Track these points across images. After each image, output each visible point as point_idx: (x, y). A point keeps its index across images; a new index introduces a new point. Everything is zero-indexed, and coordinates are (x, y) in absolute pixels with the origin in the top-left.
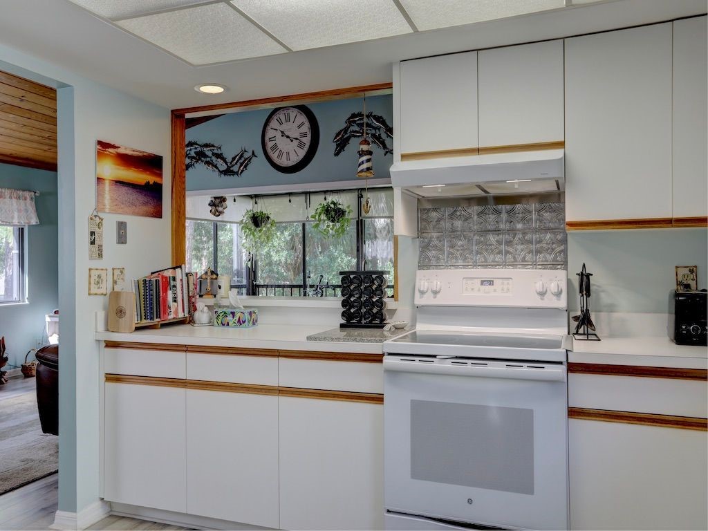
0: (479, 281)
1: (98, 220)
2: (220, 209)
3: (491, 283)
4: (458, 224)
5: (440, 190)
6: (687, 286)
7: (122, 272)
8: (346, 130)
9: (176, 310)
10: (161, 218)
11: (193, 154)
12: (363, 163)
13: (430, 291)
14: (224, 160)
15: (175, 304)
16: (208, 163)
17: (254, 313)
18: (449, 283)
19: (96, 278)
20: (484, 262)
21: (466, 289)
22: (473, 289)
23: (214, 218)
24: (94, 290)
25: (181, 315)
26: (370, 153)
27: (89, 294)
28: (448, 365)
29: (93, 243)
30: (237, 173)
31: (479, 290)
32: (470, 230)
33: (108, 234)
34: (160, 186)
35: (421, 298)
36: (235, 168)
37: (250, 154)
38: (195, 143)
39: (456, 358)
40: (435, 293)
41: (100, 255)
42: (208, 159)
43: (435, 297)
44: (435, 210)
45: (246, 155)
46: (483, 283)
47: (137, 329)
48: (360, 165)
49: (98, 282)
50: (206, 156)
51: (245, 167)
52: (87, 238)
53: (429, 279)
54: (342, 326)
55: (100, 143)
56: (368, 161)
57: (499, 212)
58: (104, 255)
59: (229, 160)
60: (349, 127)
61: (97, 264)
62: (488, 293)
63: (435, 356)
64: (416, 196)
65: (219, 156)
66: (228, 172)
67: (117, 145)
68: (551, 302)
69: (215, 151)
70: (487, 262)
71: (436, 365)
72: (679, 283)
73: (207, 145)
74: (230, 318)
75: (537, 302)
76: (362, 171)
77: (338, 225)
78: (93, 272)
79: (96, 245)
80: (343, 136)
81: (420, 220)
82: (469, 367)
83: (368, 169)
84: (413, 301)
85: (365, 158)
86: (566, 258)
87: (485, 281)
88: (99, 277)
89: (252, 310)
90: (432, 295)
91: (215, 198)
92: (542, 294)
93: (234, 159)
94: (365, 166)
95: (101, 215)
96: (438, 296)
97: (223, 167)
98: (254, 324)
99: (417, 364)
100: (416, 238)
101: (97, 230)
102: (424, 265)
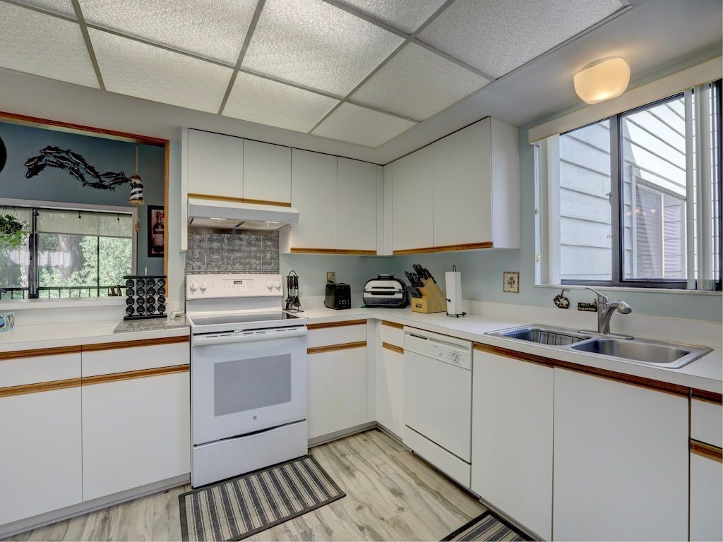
0: (232, 282)
3: (240, 282)
4: (216, 245)
5: (219, 222)
6: (331, 282)
8: (40, 158)
12: (135, 193)
13: (199, 289)
17: (12, 316)
18: (213, 283)
20: (232, 270)
21: (225, 287)
22: (229, 287)
26: (141, 186)
28: (241, 336)
31: (234, 287)
32: (222, 249)
35: (192, 294)
39: (245, 330)
40: (203, 290)
43: (203, 293)
46: (235, 282)
48: (132, 194)
53: (197, 281)
54: (125, 319)
56: (140, 192)
57: (241, 240)
60: (44, 157)
63: (233, 331)
68: (275, 293)
70: (234, 270)
71: (233, 337)
72: (328, 281)
75: (268, 293)
76: (135, 199)
77: (14, 237)
80: (36, 163)
82: (255, 335)
83: (140, 198)
84: (185, 296)
85: (137, 190)
86: (278, 268)
89: (10, 313)
92: (271, 288)
94: (137, 196)
96: (205, 292)
98: (12, 327)
99: (219, 338)
102: (189, 271)
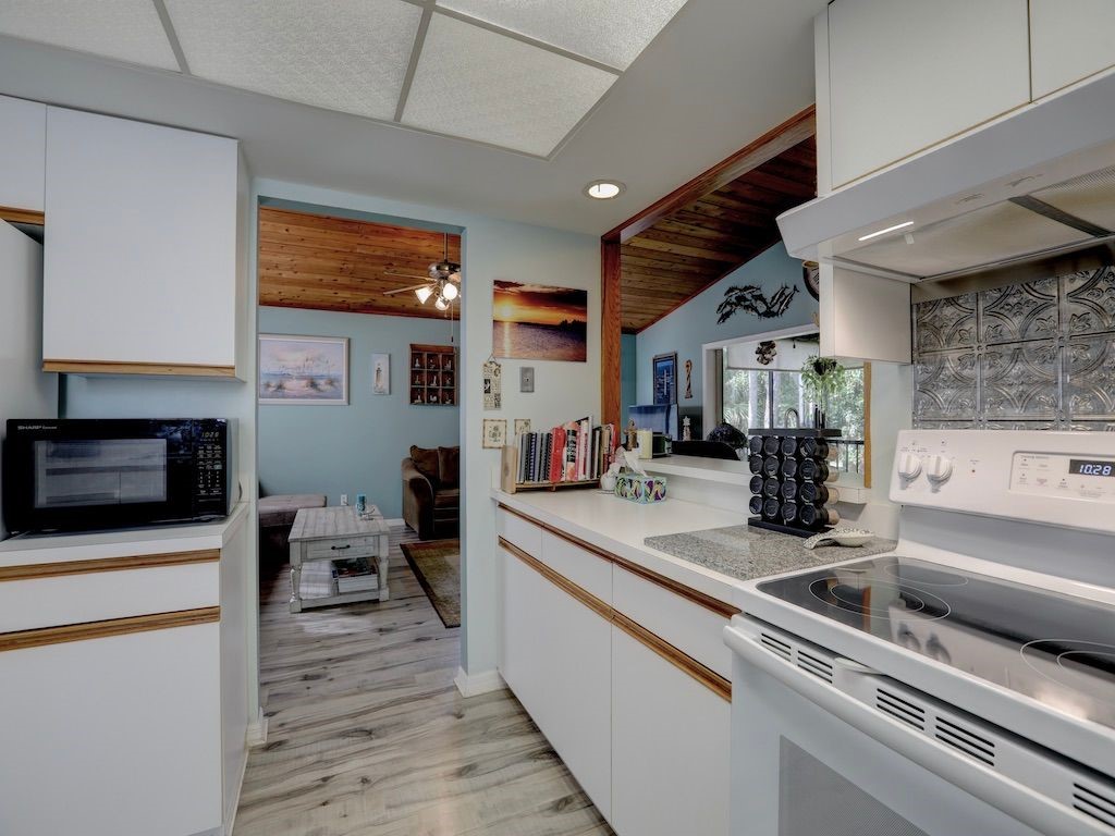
0: (1065, 462)
1: (494, 367)
2: (767, 356)
7: (526, 424)
9: (570, 472)
10: (585, 361)
11: (733, 300)
13: (923, 476)
14: (764, 301)
15: (571, 464)
16: (746, 307)
17: (659, 483)
18: (975, 462)
19: (492, 429)
20: (1093, 413)
21: (1023, 479)
22: (1042, 482)
23: (763, 366)
24: (490, 442)
25: (582, 477)
27: (484, 447)
29: (487, 391)
30: (777, 314)
31: (1063, 485)
33: (509, 382)
34: (584, 325)
35: (903, 488)
36: (775, 309)
37: (791, 289)
38: (736, 289)
40: (937, 481)
41: (498, 405)
42: (747, 303)
43: (936, 491)
44: (951, 301)
45: (787, 292)
46: (1075, 467)
47: (519, 491)
49: (494, 435)
50: (747, 300)
51: (787, 306)
52: (481, 386)
53: (924, 450)
54: (751, 523)
55: (496, 282)
58: (502, 406)
59: (769, 300)
61: (494, 414)
62: (1096, 495)
64: (909, 280)
65: (760, 298)
66: (769, 314)
67: (520, 283)
69: (755, 293)
70: (1103, 413)
73: (746, 289)
74: (627, 487)
78: (488, 424)
79: (492, 394)
81: (917, 326)
87: (1085, 463)
88: (496, 428)
89: (655, 479)
90: (929, 485)
91: (762, 344)
93: (773, 298)
95: (499, 361)
96: (944, 488)
97: (762, 308)
98: (658, 498)
100: (907, 365)
101: (492, 377)
102: (926, 418)
